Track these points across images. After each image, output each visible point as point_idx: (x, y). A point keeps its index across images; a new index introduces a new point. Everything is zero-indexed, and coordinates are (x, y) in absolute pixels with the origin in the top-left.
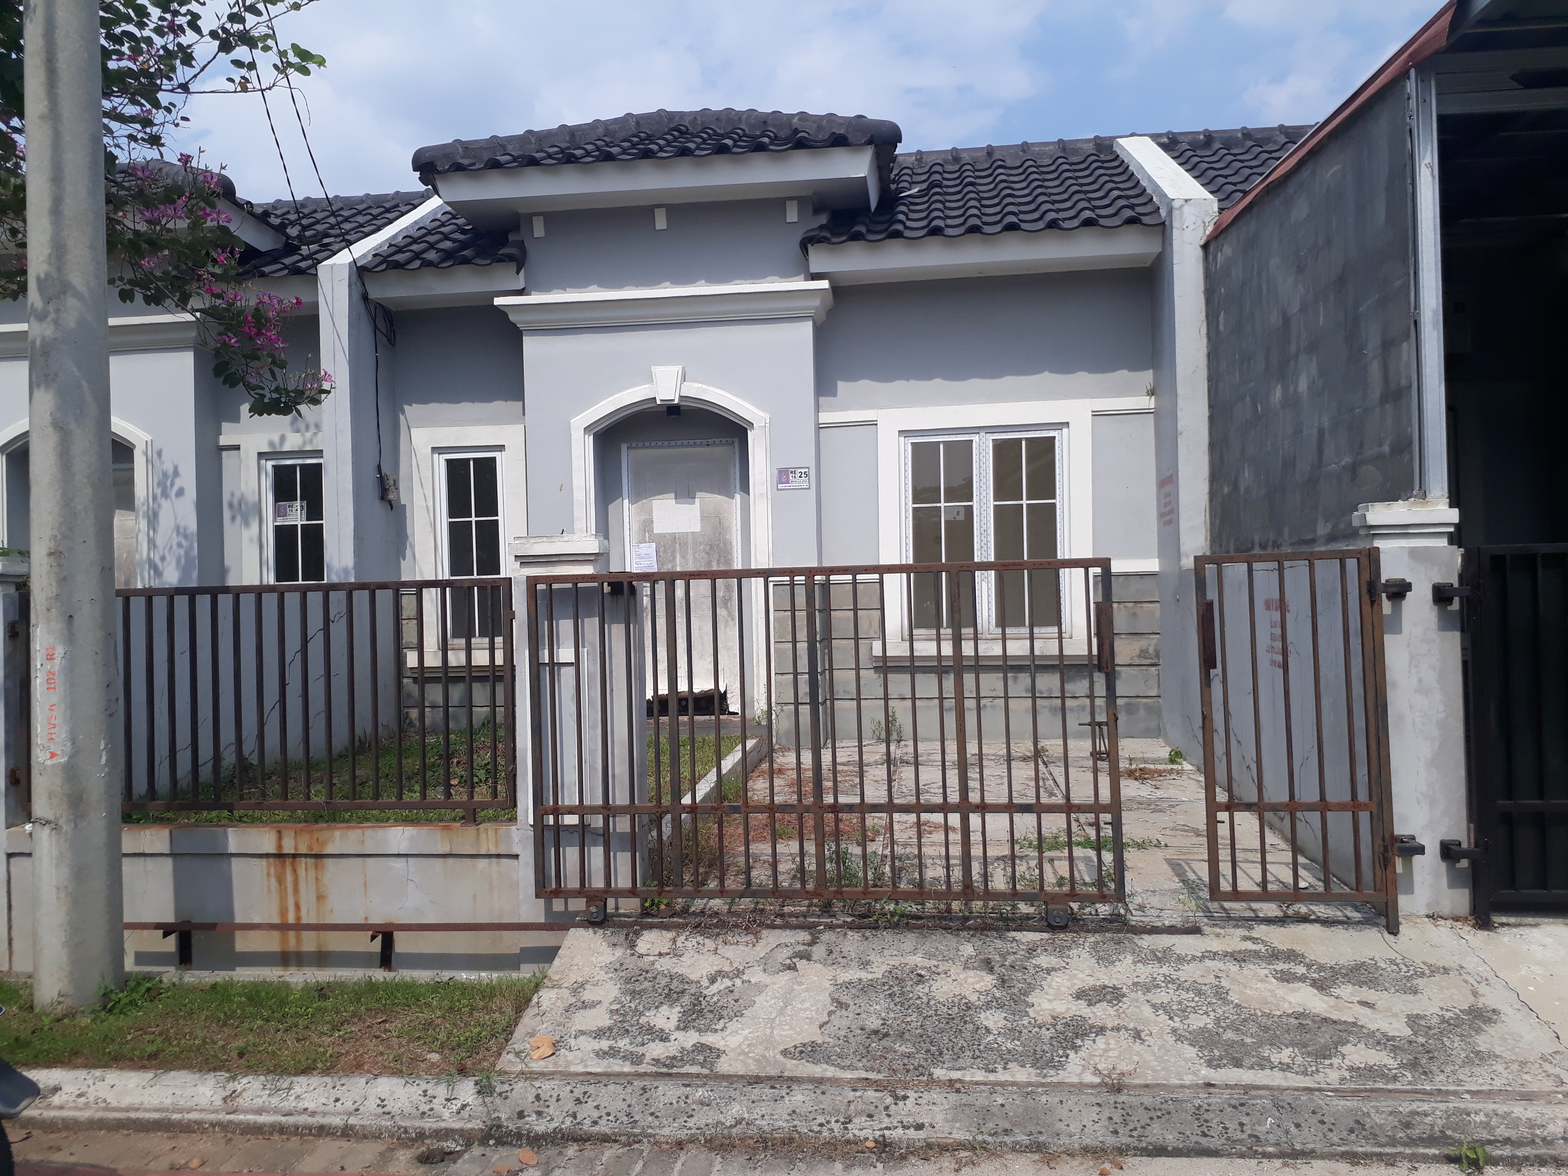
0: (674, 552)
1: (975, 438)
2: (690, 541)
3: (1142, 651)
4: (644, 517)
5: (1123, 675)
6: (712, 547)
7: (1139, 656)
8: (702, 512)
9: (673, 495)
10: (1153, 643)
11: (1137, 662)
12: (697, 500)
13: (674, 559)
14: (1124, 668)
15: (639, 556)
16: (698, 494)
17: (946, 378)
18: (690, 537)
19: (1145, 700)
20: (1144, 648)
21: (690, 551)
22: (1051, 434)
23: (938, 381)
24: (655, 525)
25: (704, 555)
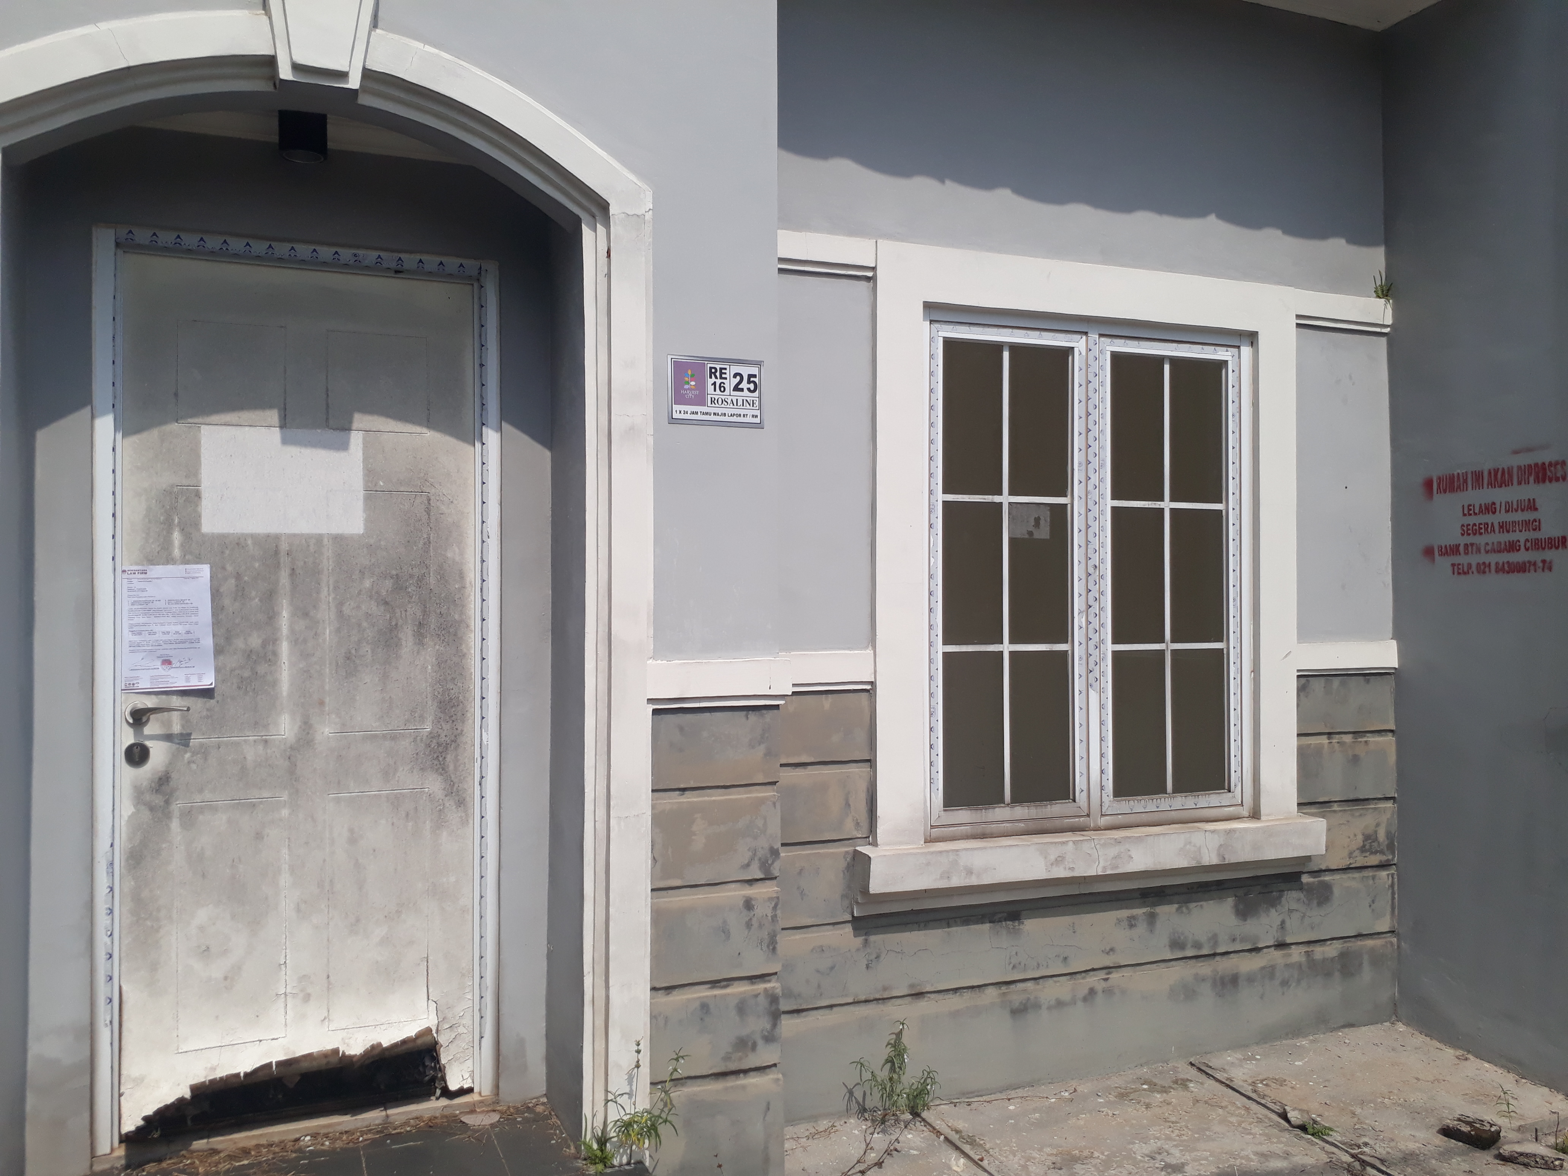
0: (270, 596)
1: (1079, 344)
2: (327, 562)
3: (1367, 838)
4: (167, 479)
5: (1336, 891)
6: (399, 586)
7: (1363, 849)
8: (370, 473)
9: (273, 416)
10: (1384, 818)
11: (1360, 861)
12: (356, 439)
13: (272, 617)
14: (1337, 877)
15: (147, 608)
16: (360, 420)
17: (1020, 190)
18: (328, 552)
19: (1370, 943)
20: (1370, 831)
21: (327, 596)
22: (1221, 354)
23: (1004, 194)
24: (207, 507)
25: (374, 608)
